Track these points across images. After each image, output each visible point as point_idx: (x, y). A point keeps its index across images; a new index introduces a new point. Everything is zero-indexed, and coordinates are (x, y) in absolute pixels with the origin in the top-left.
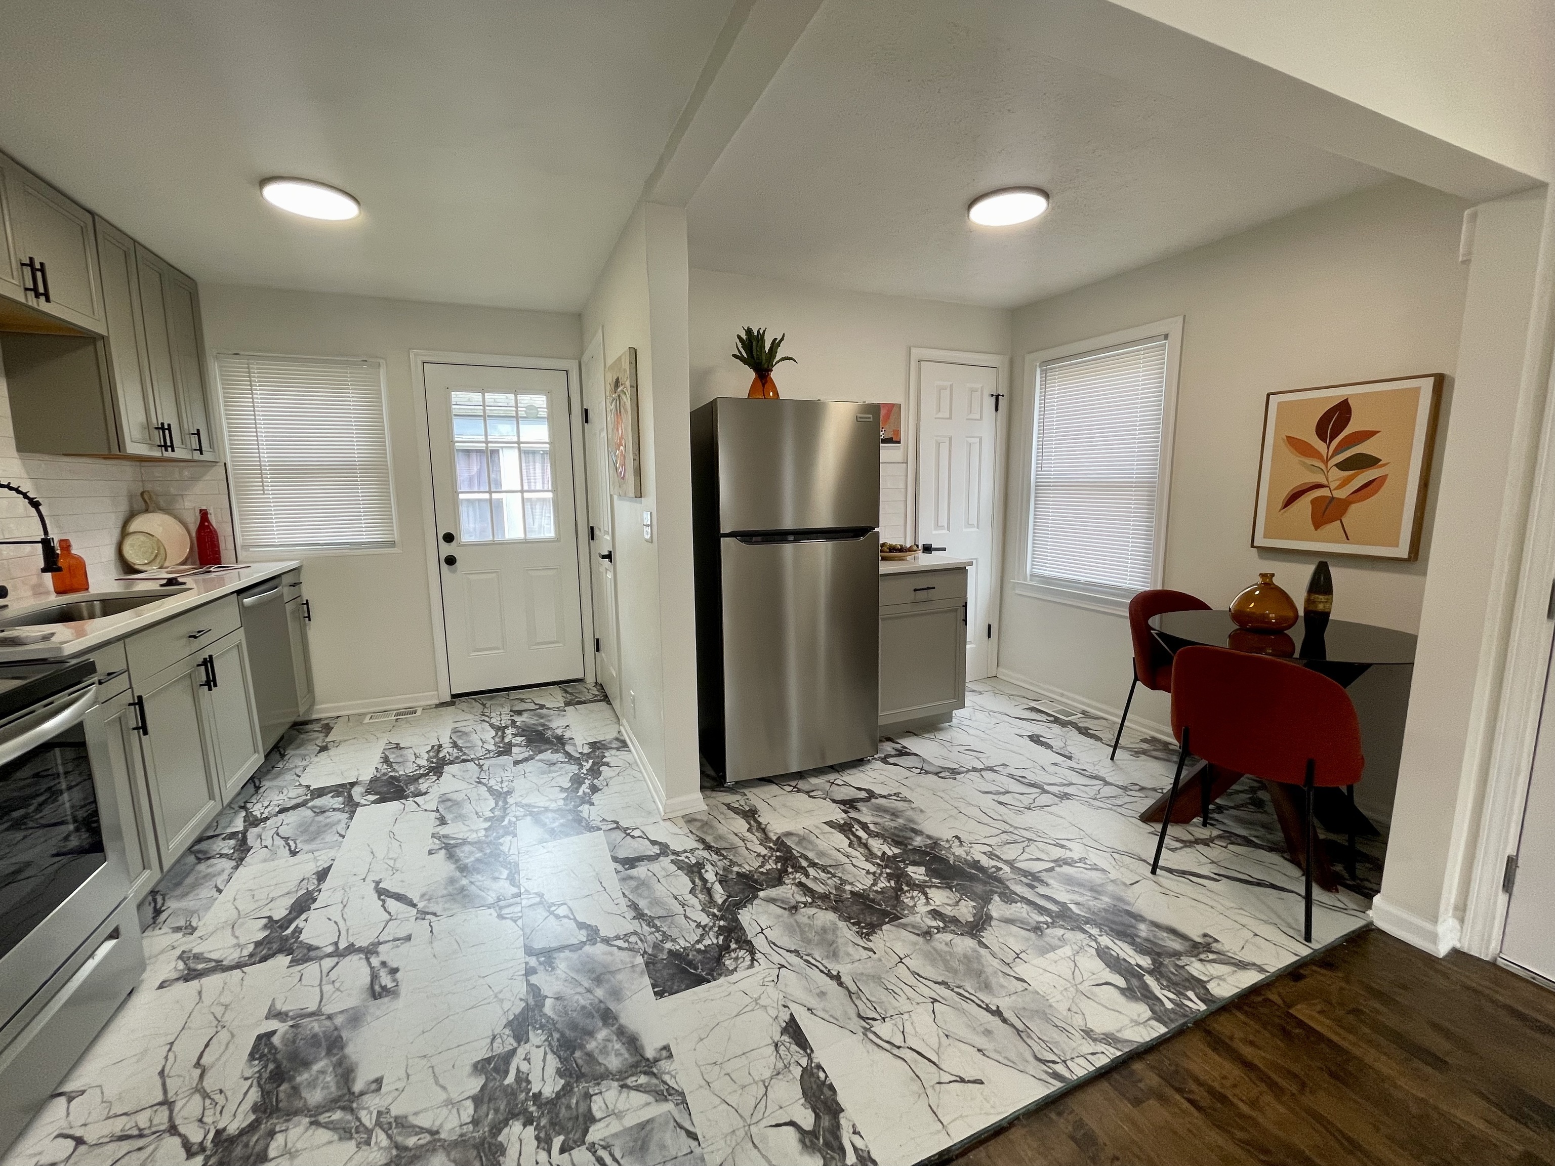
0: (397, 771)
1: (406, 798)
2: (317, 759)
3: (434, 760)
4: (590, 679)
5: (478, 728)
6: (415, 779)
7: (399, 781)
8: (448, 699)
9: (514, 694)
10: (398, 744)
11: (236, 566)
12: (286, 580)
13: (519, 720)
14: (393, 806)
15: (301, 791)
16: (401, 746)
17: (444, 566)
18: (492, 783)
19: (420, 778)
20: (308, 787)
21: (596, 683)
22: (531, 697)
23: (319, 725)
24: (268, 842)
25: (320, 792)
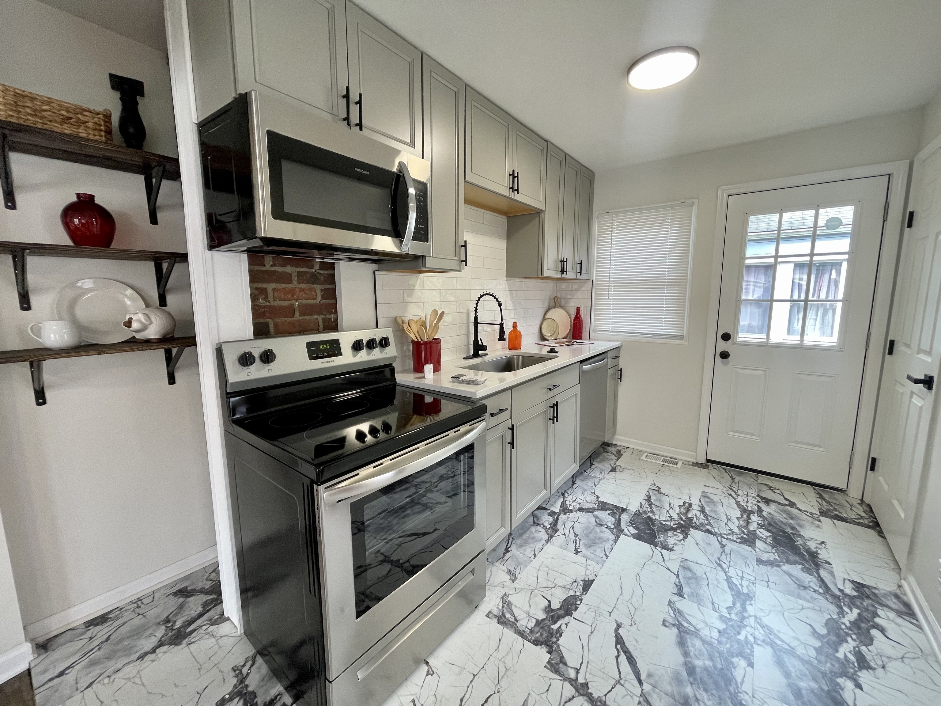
0: (654, 515)
1: (656, 545)
2: (607, 476)
3: (684, 518)
4: (854, 493)
5: (725, 501)
6: (666, 529)
7: (654, 525)
8: (703, 461)
9: (763, 479)
10: (659, 488)
11: (588, 342)
12: (611, 354)
13: (767, 510)
14: (645, 547)
15: (594, 498)
16: (662, 491)
17: (718, 359)
18: (732, 572)
19: (669, 530)
20: (598, 497)
21: (862, 500)
22: (780, 487)
23: (615, 449)
24: (566, 532)
25: (603, 506)
